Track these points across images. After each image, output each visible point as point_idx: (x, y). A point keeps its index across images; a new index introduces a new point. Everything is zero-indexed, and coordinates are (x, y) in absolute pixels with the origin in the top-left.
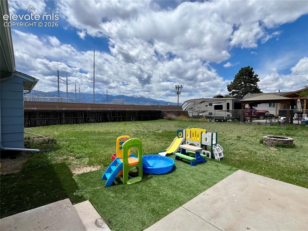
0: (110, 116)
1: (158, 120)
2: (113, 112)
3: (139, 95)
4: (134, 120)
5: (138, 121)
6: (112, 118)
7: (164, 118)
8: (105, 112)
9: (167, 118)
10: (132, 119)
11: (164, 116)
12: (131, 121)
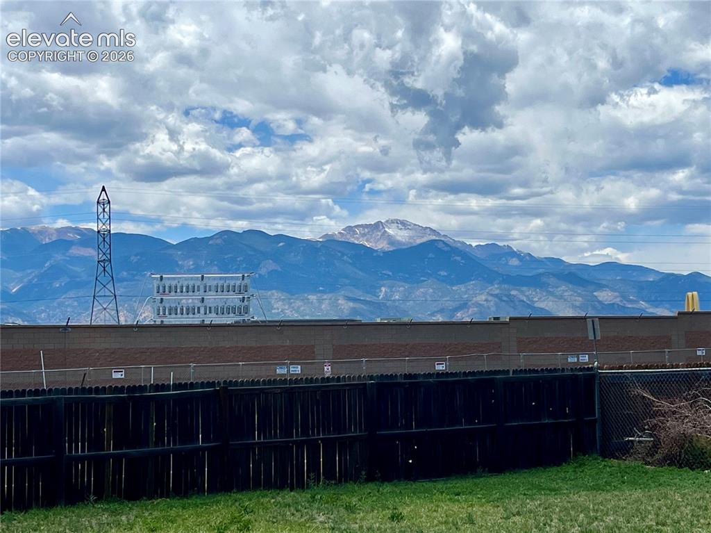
0: (97, 443)
1: (568, 470)
2: (120, 405)
3: (404, 224)
4: (330, 475)
5: (370, 479)
6: (118, 458)
7: (624, 450)
8: (49, 407)
9: (656, 446)
10: (314, 466)
11: (633, 423)
12: (300, 485)
